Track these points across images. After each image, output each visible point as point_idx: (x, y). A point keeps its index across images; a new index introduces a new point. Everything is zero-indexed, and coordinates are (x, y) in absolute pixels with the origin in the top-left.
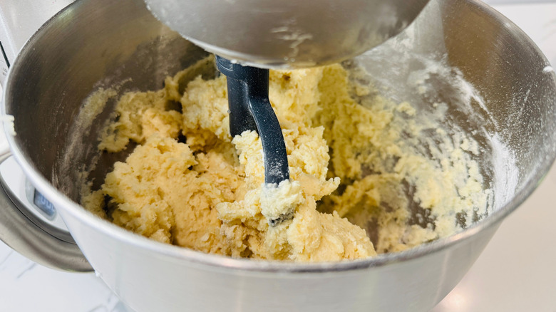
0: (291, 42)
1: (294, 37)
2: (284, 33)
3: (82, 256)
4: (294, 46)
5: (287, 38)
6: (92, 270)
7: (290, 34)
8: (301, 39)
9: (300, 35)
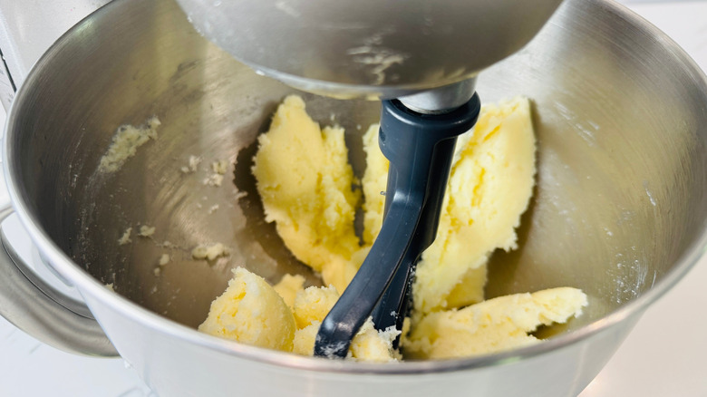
0: (374, 66)
1: (378, 59)
2: (365, 55)
3: (103, 335)
4: (378, 71)
5: (369, 61)
6: (116, 355)
7: (371, 55)
8: (388, 62)
9: (386, 58)
